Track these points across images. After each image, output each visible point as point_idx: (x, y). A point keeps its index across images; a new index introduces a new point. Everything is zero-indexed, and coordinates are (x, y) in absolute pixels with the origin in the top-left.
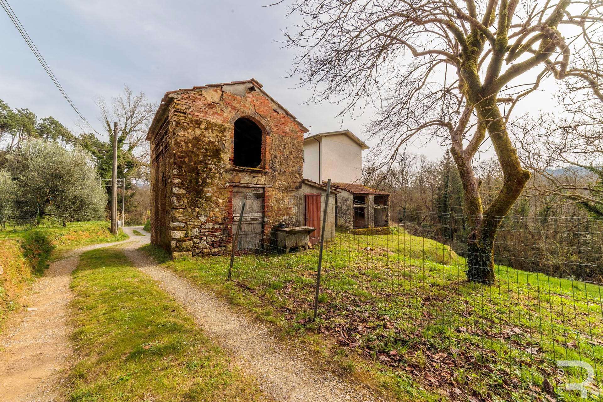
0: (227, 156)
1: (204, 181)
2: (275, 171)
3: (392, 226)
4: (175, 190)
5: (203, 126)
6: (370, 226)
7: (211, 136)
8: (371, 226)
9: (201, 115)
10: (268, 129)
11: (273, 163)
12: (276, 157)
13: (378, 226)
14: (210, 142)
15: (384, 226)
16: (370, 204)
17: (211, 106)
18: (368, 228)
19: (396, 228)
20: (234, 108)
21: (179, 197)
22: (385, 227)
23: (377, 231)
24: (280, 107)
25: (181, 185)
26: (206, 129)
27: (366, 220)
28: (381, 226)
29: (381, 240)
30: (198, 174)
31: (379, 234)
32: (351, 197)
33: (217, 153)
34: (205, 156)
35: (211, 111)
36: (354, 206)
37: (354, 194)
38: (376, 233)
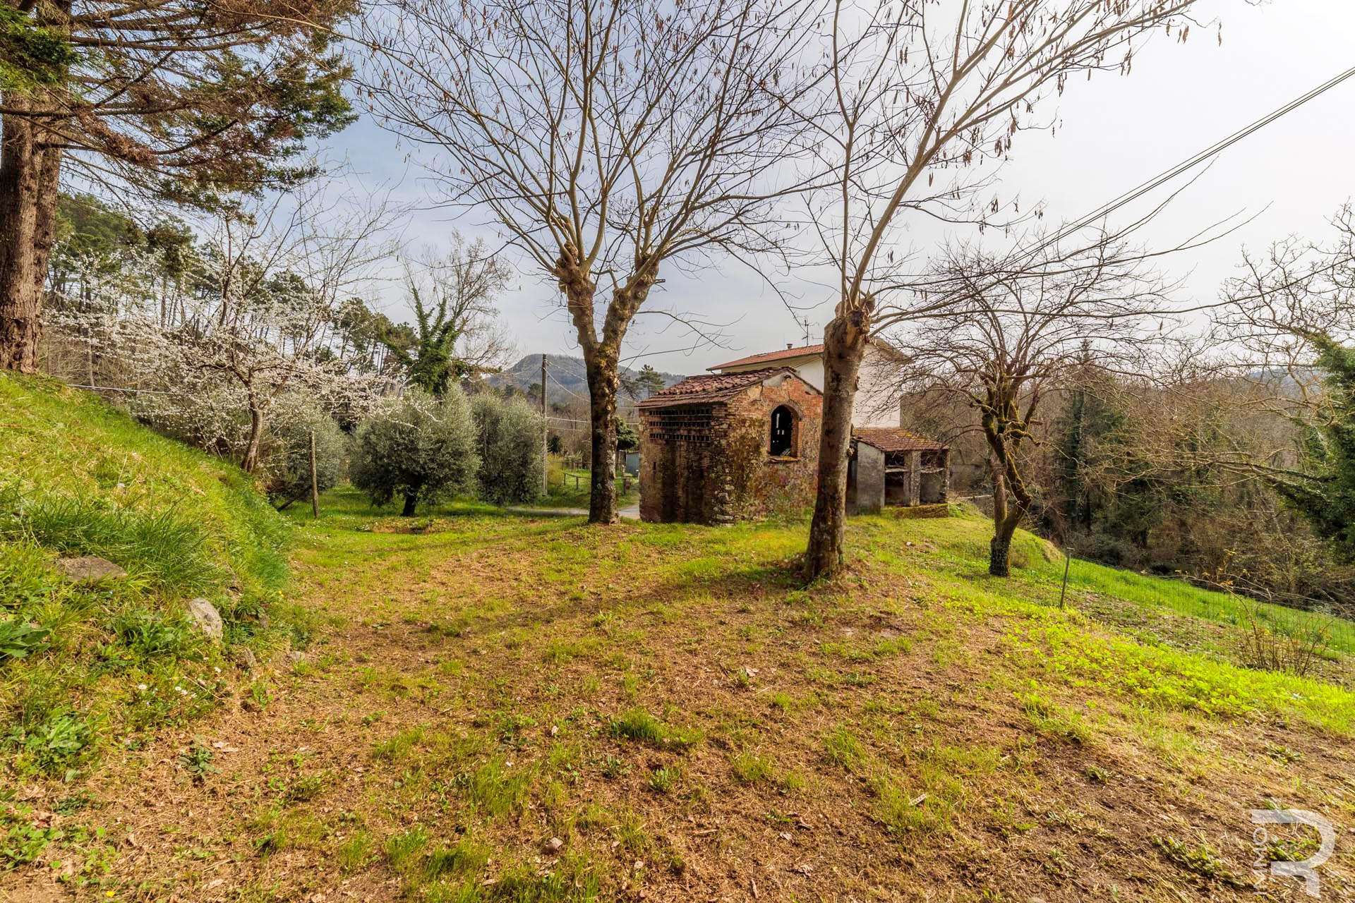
0: (765, 449)
1: (748, 475)
2: (805, 458)
3: (952, 502)
4: (727, 487)
5: (747, 424)
6: (912, 504)
7: (753, 433)
8: (915, 502)
9: (745, 413)
10: (800, 414)
11: (804, 450)
12: (807, 443)
13: (926, 502)
14: (753, 438)
15: (939, 502)
16: (914, 469)
17: (754, 402)
18: (909, 506)
19: (960, 505)
20: (771, 400)
21: (730, 493)
22: (940, 505)
23: (925, 511)
24: (812, 387)
25: (731, 483)
26: (750, 426)
27: (907, 493)
28: (932, 502)
29: (930, 526)
30: (743, 470)
31: (928, 517)
32: (882, 457)
33: (757, 448)
34: (748, 453)
35: (753, 408)
36: (888, 471)
37: (886, 452)
38: (923, 514)
